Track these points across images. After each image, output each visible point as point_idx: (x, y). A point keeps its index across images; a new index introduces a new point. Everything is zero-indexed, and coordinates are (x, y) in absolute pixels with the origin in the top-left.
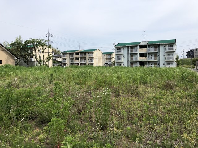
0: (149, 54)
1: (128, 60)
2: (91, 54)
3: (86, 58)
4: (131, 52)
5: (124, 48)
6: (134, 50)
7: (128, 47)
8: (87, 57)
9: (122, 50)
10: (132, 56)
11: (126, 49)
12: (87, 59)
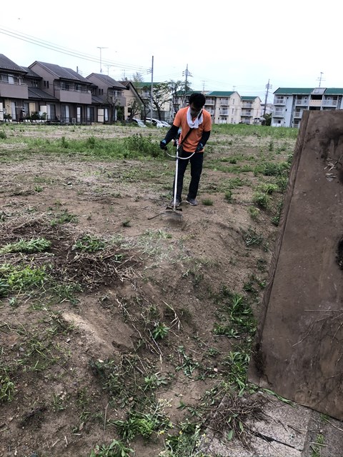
0: (324, 108)
1: (292, 116)
2: (225, 100)
3: (215, 106)
4: (298, 103)
5: (287, 96)
6: (303, 100)
7: (294, 96)
8: (218, 106)
9: (285, 99)
10: (298, 109)
11: (291, 99)
12: (217, 109)
